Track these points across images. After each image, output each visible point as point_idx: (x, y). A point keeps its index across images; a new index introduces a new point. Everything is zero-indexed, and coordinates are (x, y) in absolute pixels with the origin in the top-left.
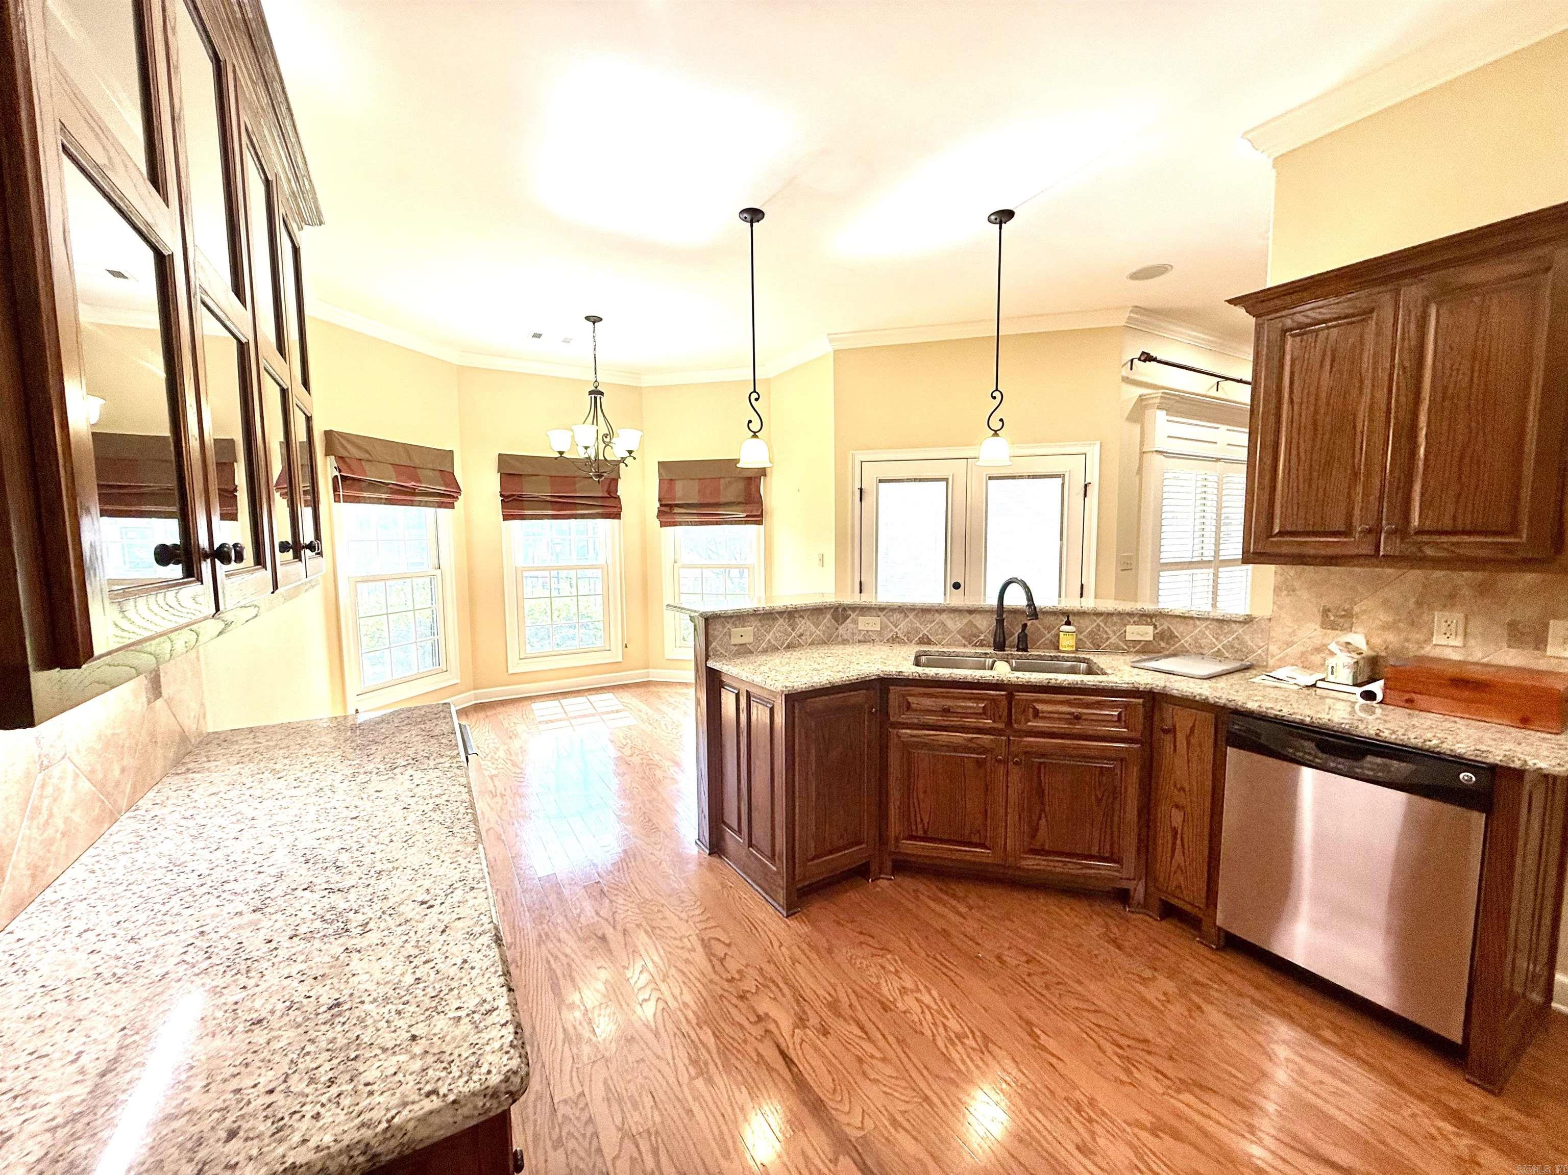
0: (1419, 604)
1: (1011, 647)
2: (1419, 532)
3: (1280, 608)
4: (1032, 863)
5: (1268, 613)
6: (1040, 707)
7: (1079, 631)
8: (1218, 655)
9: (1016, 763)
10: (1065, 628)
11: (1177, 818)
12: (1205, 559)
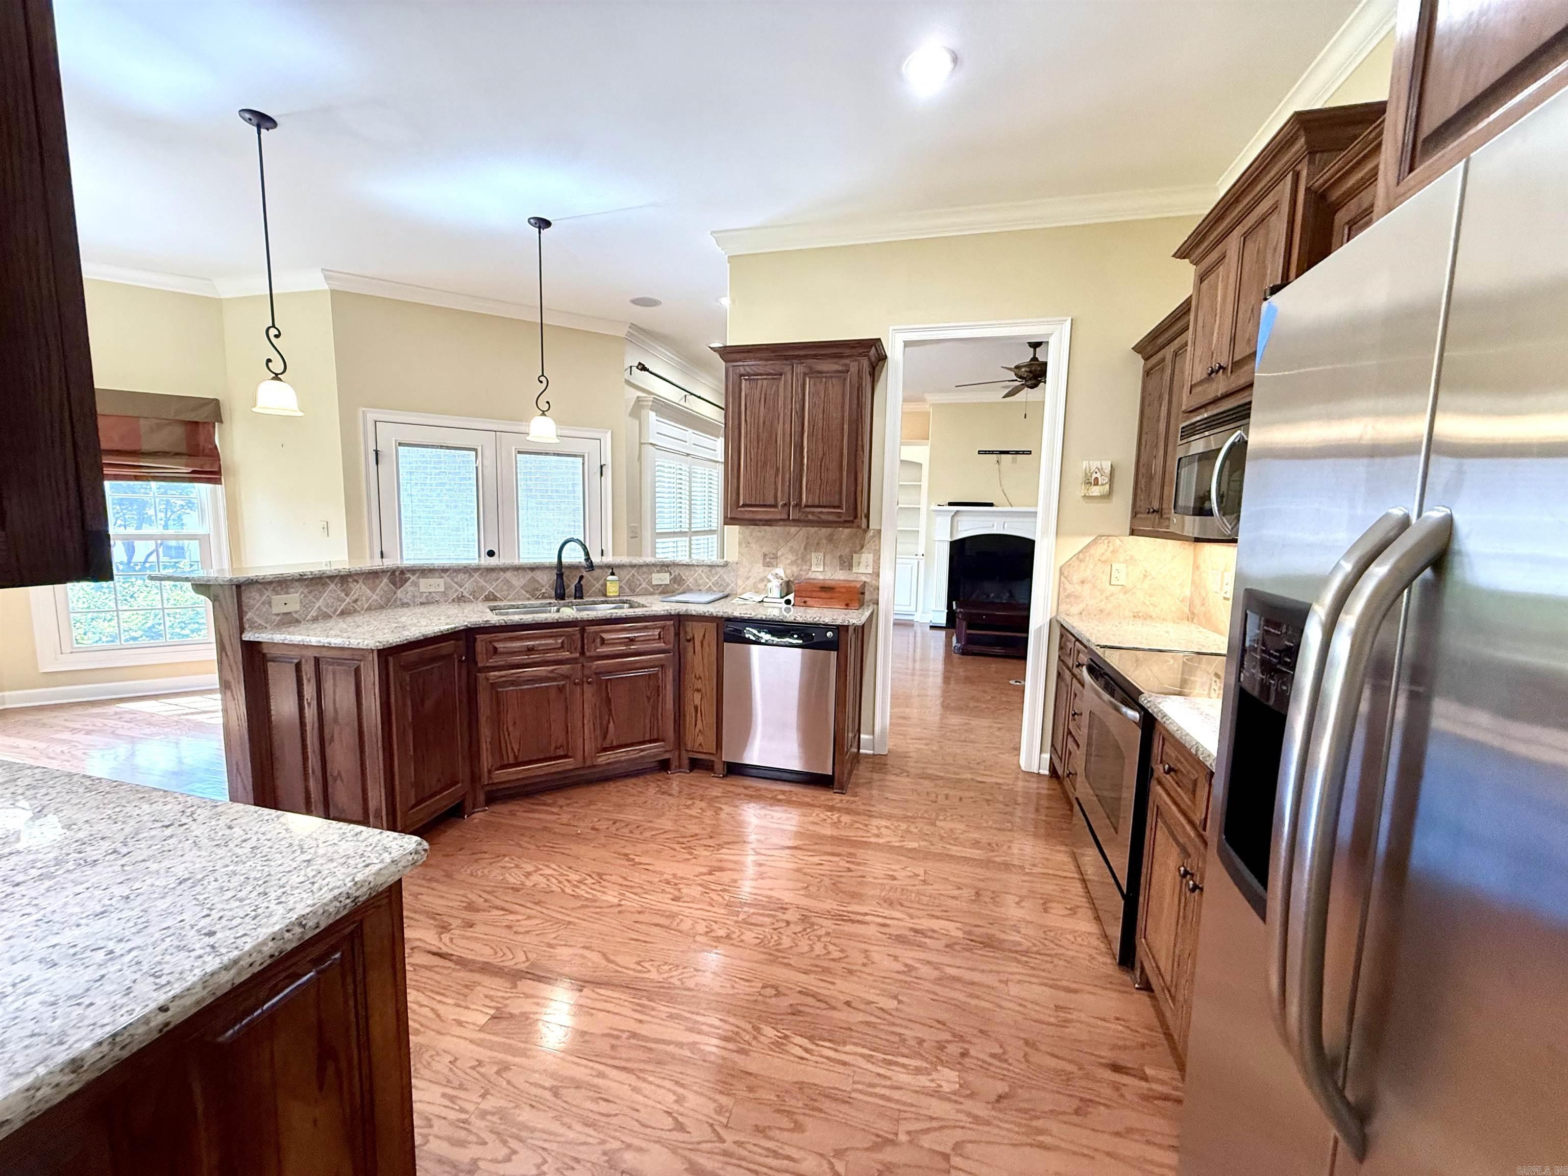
0: (805, 548)
1: (569, 597)
2: (806, 506)
3: (742, 555)
4: (604, 758)
5: (736, 559)
6: (606, 636)
7: (620, 580)
8: (709, 590)
9: (589, 683)
10: (610, 578)
11: (697, 698)
12: (683, 530)
